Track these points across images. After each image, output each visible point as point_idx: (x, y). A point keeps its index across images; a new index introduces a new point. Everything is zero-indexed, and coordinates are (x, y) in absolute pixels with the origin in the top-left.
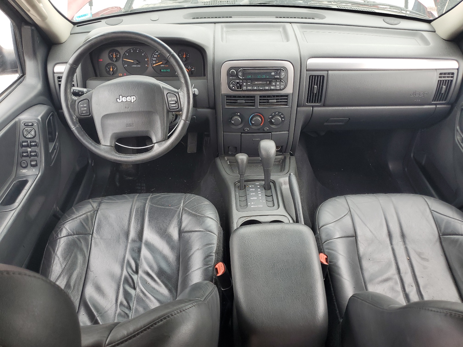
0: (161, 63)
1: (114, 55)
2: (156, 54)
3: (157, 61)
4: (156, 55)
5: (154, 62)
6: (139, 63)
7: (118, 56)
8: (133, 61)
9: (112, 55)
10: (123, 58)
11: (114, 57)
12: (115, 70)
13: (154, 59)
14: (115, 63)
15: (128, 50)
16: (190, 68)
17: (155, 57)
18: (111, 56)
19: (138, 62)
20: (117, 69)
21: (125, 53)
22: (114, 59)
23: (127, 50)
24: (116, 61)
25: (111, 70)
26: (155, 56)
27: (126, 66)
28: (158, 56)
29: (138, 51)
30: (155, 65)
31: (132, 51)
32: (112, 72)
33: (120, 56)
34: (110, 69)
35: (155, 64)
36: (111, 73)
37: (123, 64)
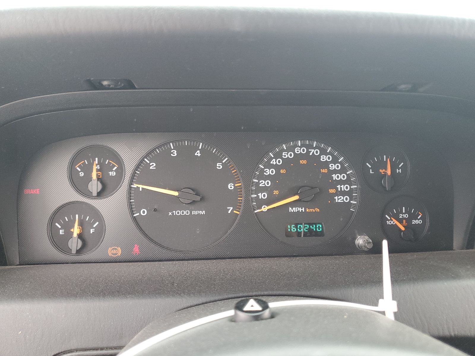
0: (296, 198)
1: (95, 168)
2: (273, 162)
3: (276, 192)
4: (272, 166)
5: (261, 196)
6: (202, 199)
7: (112, 174)
8: (176, 194)
9: (88, 170)
10: (131, 183)
11: (94, 175)
12: (92, 231)
13: (263, 183)
14: (97, 204)
15: (158, 148)
16: (406, 216)
17: (269, 177)
18: (82, 174)
19: (198, 198)
20: (101, 230)
21: (142, 161)
22: (94, 187)
23: (155, 149)
24: (100, 194)
25: (76, 231)
26: (269, 172)
27: (144, 212)
28: (283, 171)
29: (198, 154)
30: (265, 209)
31: (175, 153)
32: (80, 243)
33: (121, 171)
34: (68, 227)
35: (268, 202)
36: (74, 244)
37: (130, 205)
